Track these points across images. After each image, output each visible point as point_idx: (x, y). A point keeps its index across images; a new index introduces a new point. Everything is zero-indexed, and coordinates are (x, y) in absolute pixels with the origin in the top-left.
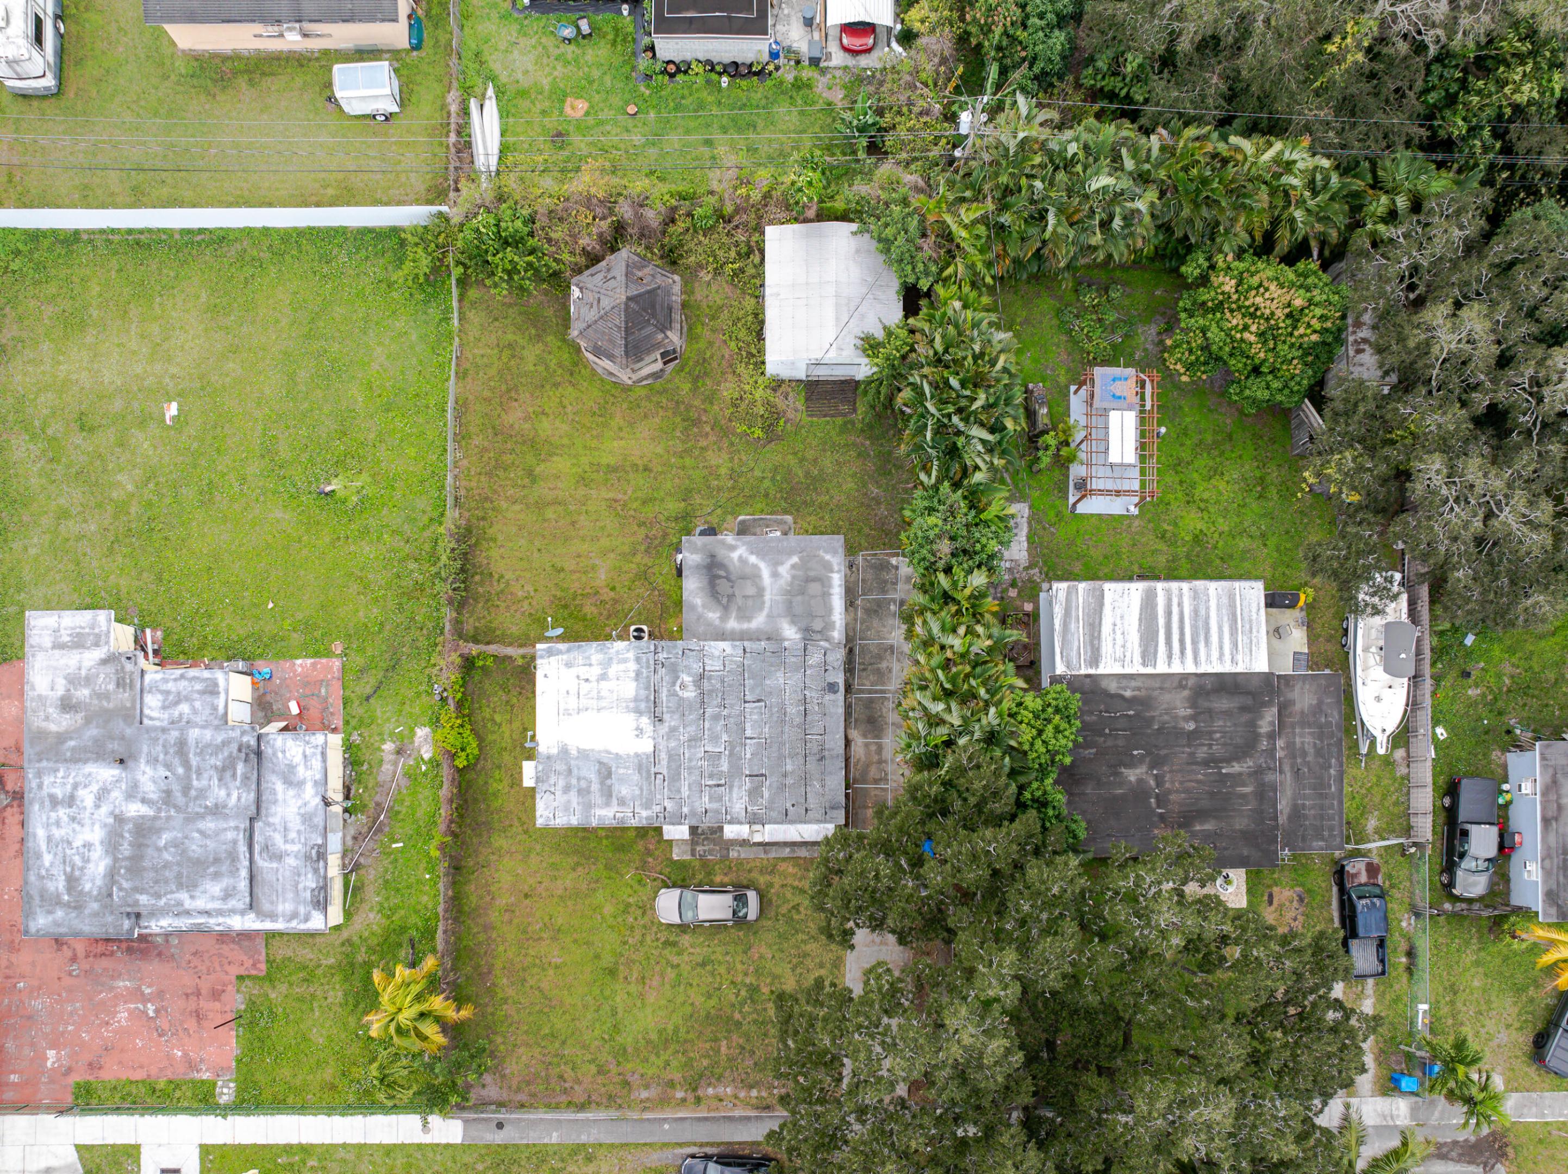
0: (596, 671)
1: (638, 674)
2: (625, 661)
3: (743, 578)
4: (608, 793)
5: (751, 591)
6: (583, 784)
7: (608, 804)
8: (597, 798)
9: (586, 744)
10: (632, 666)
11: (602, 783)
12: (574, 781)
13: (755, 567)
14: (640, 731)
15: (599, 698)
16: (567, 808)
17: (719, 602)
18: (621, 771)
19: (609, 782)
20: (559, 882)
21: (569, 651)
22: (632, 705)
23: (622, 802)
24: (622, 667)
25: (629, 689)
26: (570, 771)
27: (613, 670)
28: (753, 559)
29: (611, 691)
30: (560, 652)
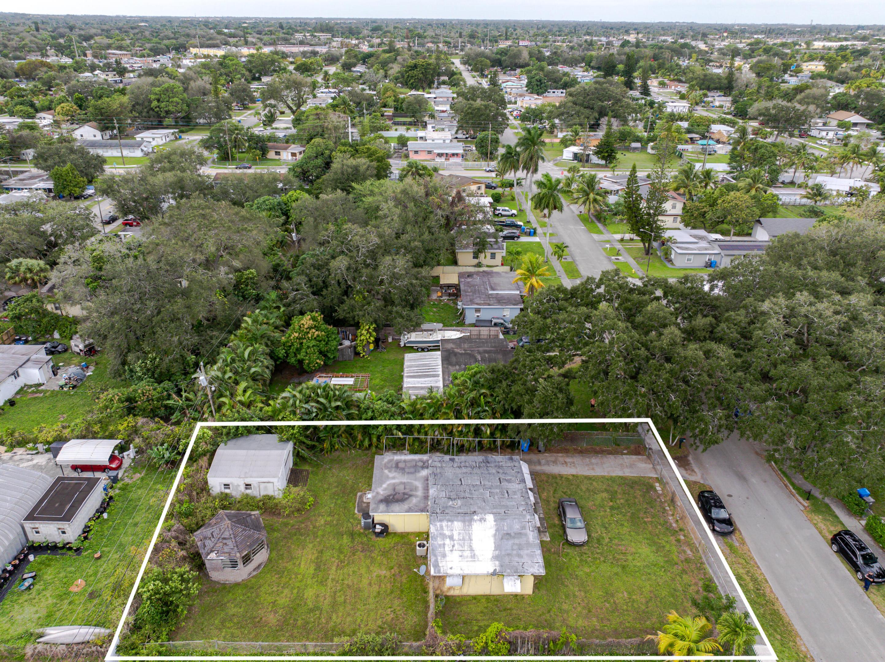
0: (447, 541)
1: (449, 520)
2: (441, 527)
3: (394, 489)
4: (519, 535)
5: (402, 487)
6: (515, 547)
7: (526, 535)
8: (523, 540)
9: (492, 546)
10: (444, 524)
11: (514, 538)
12: (515, 552)
13: (388, 485)
14: (482, 520)
15: (464, 539)
16: (531, 556)
17: (407, 499)
18: (506, 528)
19: (513, 534)
20: (577, 593)
21: (435, 556)
22: (467, 523)
23: (523, 528)
24: (445, 528)
25: (457, 525)
26: (508, 555)
27: (447, 533)
28: (384, 486)
29: (459, 534)
30: (436, 561)
